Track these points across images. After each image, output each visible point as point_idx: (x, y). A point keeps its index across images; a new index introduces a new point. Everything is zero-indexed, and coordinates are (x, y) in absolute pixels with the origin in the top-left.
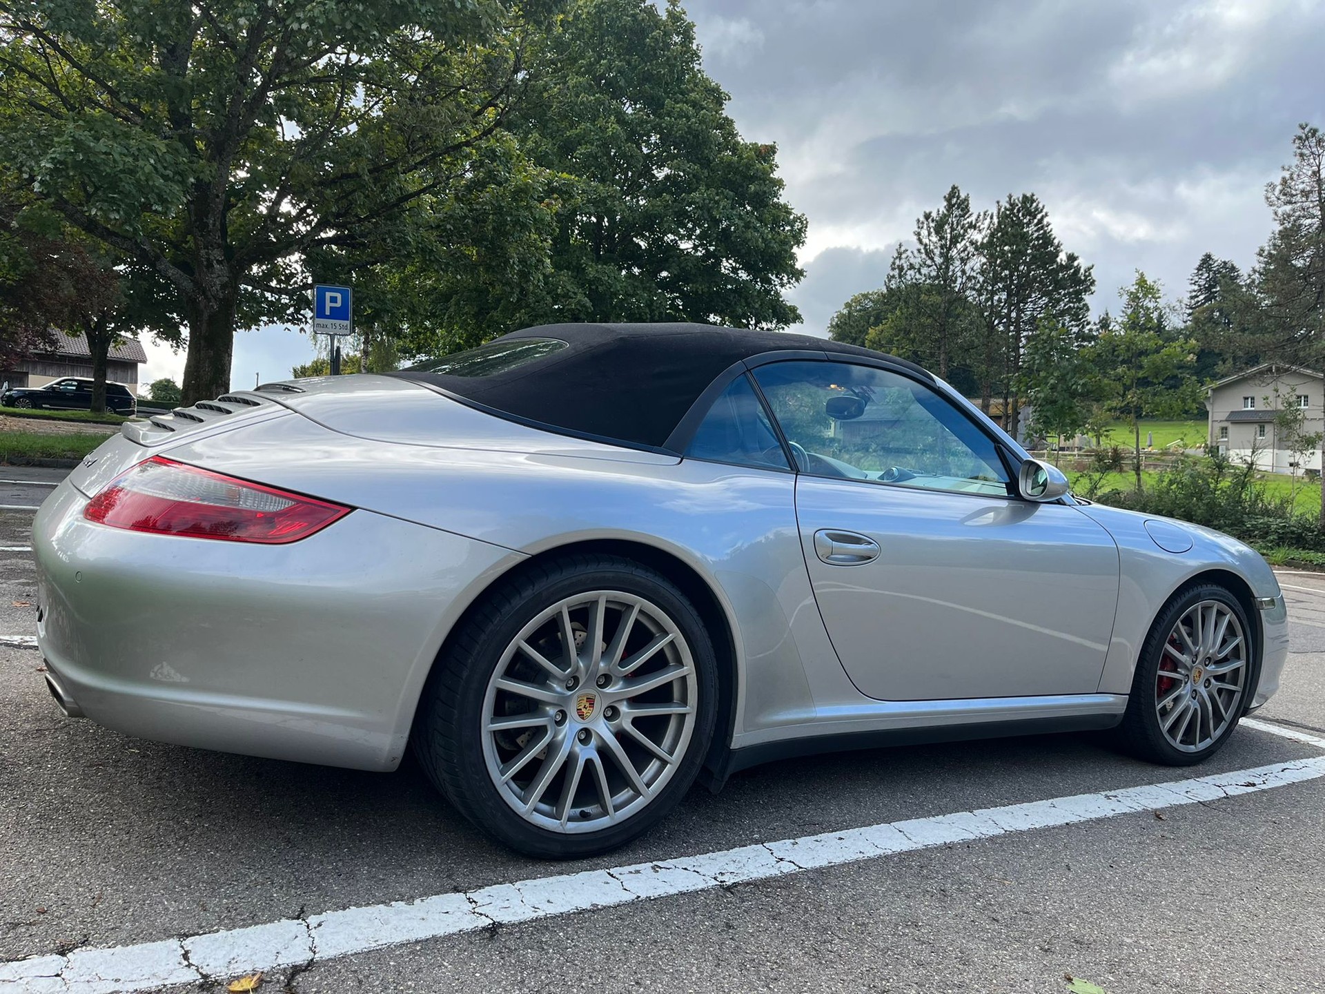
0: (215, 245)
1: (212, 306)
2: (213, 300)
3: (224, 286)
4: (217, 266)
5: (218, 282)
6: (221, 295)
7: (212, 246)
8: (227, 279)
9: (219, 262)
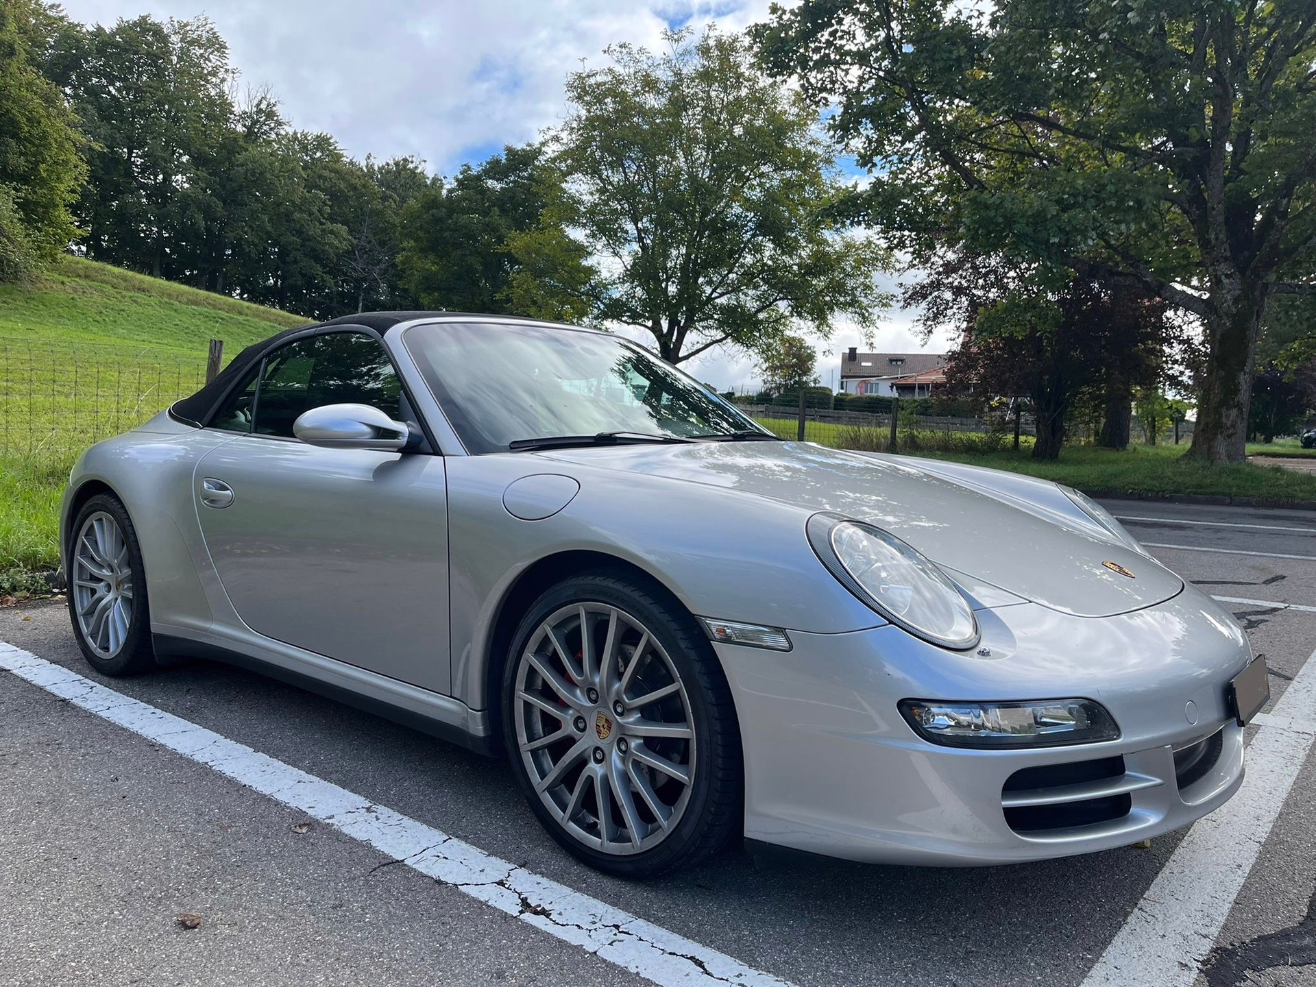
0: (1221, 260)
1: (1225, 324)
2: (1224, 317)
3: (1236, 300)
4: (1226, 281)
5: (1229, 298)
6: (1234, 311)
7: (1218, 261)
8: (1238, 292)
9: (1227, 276)
